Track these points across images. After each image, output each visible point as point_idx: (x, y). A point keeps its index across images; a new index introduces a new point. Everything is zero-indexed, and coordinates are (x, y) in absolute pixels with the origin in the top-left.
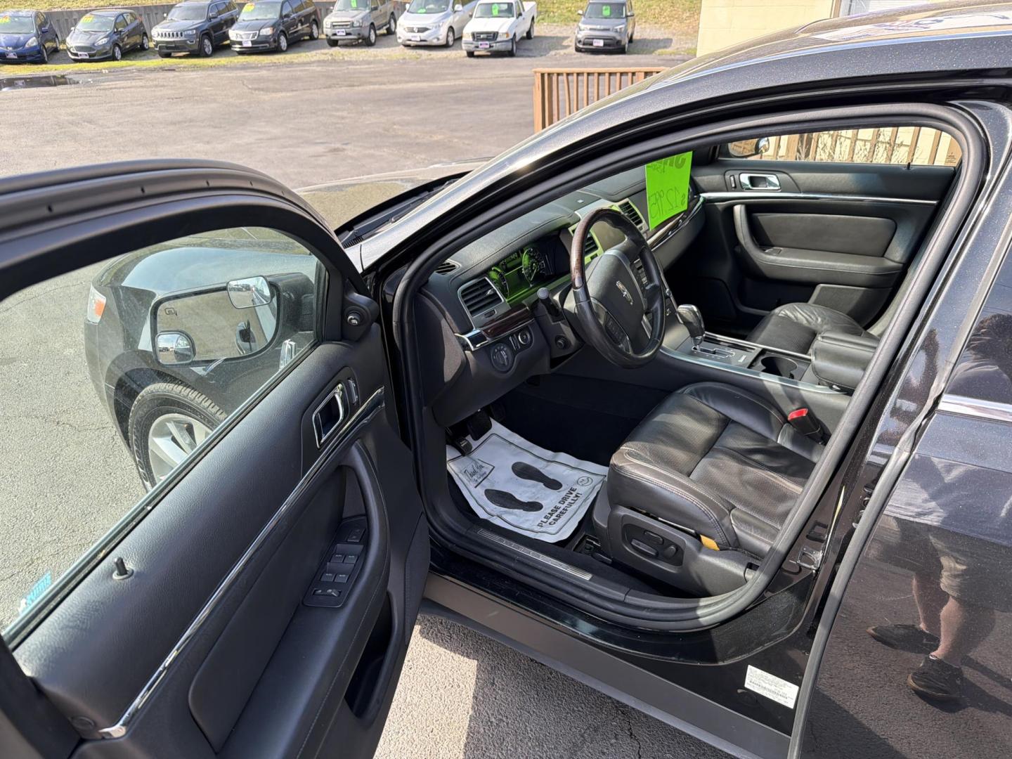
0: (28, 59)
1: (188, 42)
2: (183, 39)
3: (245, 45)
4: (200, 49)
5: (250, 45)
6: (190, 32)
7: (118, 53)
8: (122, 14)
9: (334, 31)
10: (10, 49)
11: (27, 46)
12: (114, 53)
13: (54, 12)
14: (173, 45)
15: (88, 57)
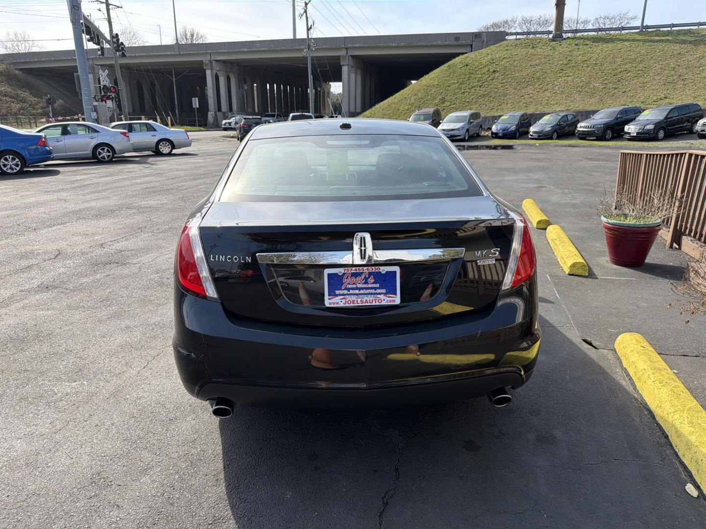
0: (508, 136)
1: (596, 132)
2: (594, 129)
3: (632, 135)
4: (603, 136)
5: (635, 135)
6: (599, 126)
7: (555, 135)
8: (567, 115)
9: (703, 128)
10: (501, 131)
11: (509, 130)
12: (552, 135)
13: (536, 114)
14: (586, 133)
15: (537, 137)
